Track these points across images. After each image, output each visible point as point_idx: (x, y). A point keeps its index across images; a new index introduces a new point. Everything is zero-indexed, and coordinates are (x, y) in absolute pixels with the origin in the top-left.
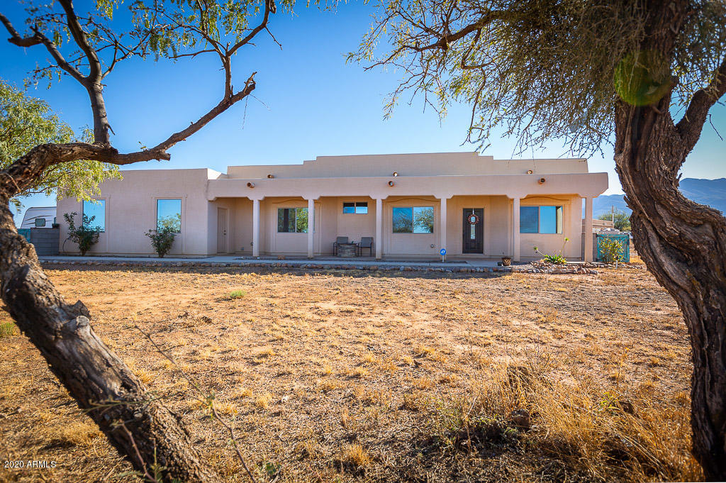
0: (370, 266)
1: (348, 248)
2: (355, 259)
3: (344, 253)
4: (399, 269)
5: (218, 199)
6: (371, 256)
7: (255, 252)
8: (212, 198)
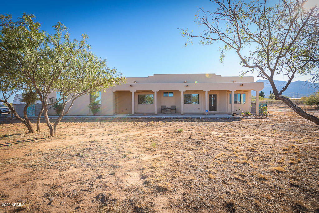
0: (189, 117)
1: (168, 110)
2: (171, 114)
3: (167, 112)
4: (199, 118)
5: (117, 91)
6: (176, 113)
7: (133, 113)
8: (114, 91)
